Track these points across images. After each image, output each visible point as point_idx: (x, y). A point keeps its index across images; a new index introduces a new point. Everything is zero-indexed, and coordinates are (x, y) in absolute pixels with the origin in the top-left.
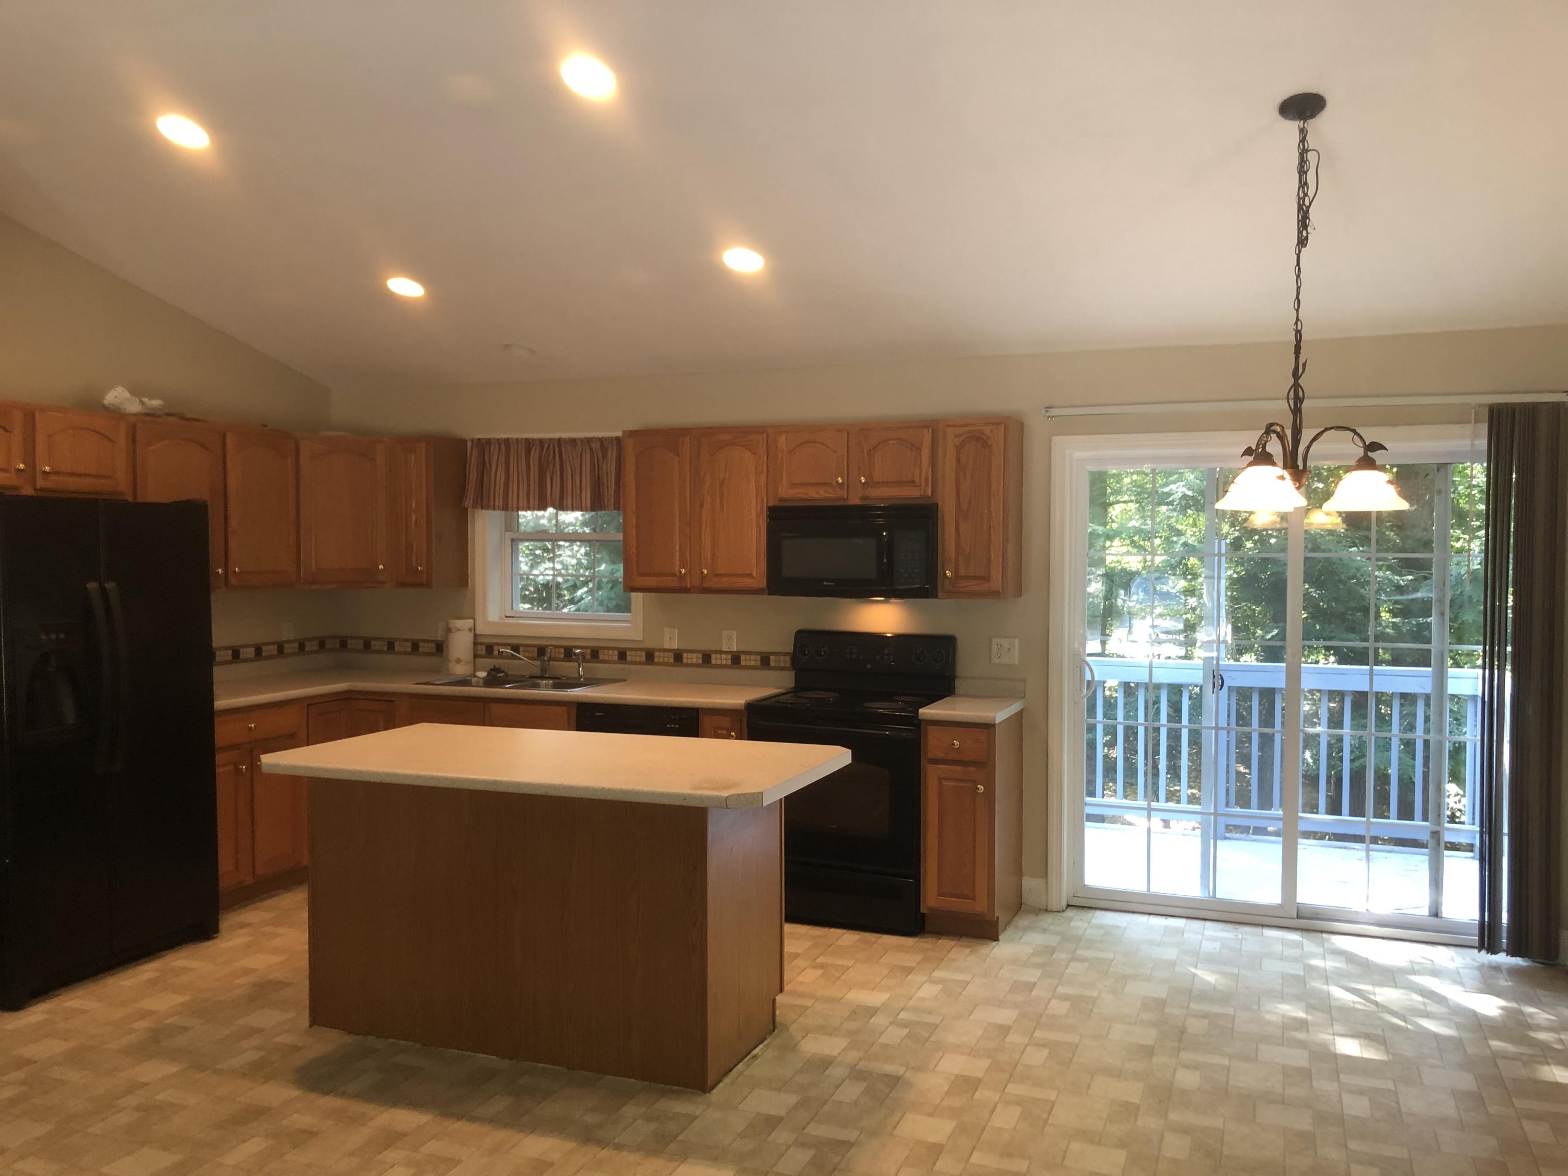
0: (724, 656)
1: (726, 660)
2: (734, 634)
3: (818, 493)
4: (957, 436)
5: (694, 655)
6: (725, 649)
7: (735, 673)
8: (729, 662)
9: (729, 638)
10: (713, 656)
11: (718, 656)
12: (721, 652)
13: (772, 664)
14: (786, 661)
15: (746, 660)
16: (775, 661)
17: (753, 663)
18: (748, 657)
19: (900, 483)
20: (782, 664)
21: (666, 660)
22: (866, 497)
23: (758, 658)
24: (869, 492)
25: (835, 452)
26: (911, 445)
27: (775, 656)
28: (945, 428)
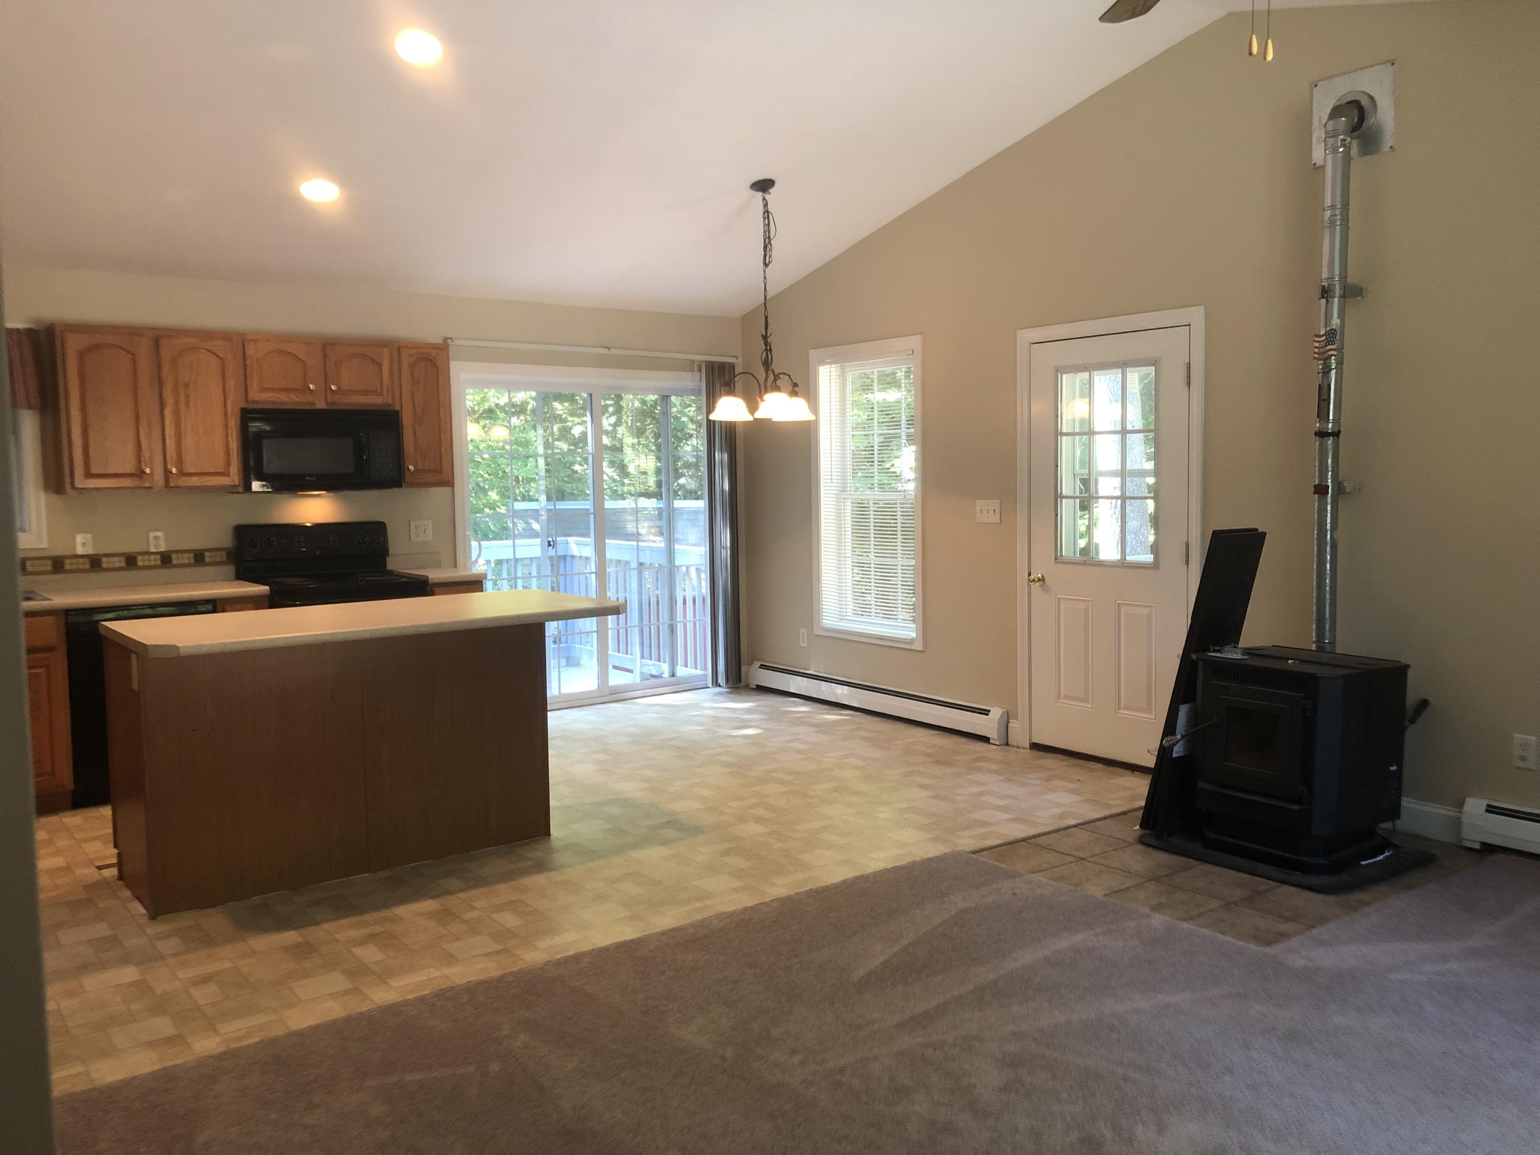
0: (152, 557)
1: (156, 560)
2: (161, 534)
3: (289, 398)
4: (410, 356)
5: (116, 559)
6: (153, 550)
7: (167, 573)
8: (159, 563)
9: (157, 539)
10: (140, 558)
11: (146, 557)
12: (148, 553)
13: (207, 560)
14: (221, 556)
15: (178, 559)
16: (211, 557)
17: (186, 561)
18: (180, 555)
19: (365, 393)
20: (218, 560)
21: (81, 567)
22: (335, 403)
23: (192, 555)
24: (338, 398)
25: (304, 362)
26: (373, 361)
27: (211, 552)
28: (399, 349)
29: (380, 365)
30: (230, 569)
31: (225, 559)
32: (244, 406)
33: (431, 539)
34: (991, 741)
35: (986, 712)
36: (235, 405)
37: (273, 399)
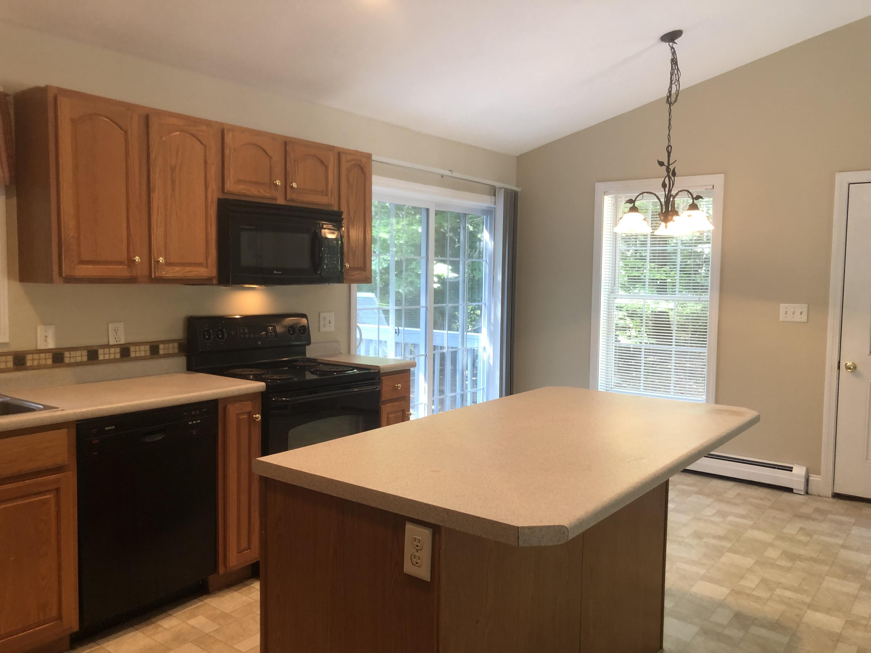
0: (112, 350)
1: (116, 353)
2: (121, 326)
3: (259, 191)
4: (347, 161)
5: (78, 353)
6: (112, 342)
7: (126, 366)
8: (118, 356)
9: (116, 331)
10: (101, 351)
11: (107, 350)
12: (108, 346)
13: (161, 352)
14: (173, 348)
15: (135, 351)
16: (164, 349)
17: (143, 354)
18: (137, 348)
19: (315, 193)
20: (171, 351)
21: (43, 362)
22: (293, 200)
23: (148, 347)
24: (294, 196)
25: (270, 157)
26: (322, 162)
27: (165, 344)
28: (339, 154)
29: (326, 167)
30: (182, 361)
31: (176, 351)
32: (221, 196)
33: (333, 330)
34: (794, 491)
35: (790, 469)
36: (214, 195)
37: (245, 191)
